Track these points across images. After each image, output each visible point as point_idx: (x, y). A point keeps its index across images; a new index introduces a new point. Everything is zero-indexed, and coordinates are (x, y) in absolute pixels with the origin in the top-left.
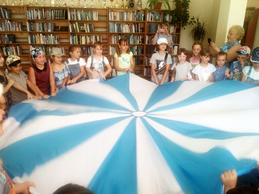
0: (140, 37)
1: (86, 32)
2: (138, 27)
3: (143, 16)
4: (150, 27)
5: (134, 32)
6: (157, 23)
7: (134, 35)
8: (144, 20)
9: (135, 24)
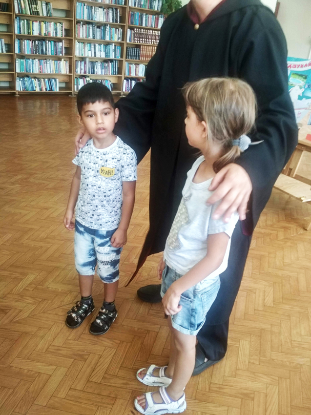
0: (119, 30)
1: (41, 15)
2: (116, 13)
4: (132, 15)
5: (111, 21)
6: (142, 11)
7: (112, 26)
8: (125, 4)
9: (113, 9)
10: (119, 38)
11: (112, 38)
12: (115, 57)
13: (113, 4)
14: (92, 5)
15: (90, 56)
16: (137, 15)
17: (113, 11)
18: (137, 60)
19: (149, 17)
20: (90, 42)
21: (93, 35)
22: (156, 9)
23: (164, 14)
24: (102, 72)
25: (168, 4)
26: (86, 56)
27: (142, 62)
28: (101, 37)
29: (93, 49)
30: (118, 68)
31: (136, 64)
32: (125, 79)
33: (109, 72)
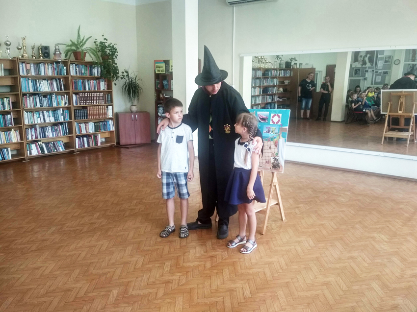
0: (64, 97)
2: (60, 83)
3: (65, 69)
4: (75, 83)
5: (56, 90)
6: (83, 79)
7: (57, 94)
8: (67, 74)
9: (56, 79)
10: (65, 103)
11: (59, 104)
12: (64, 120)
13: (56, 75)
14: (36, 79)
15: (39, 122)
16: (80, 82)
17: (56, 81)
18: (86, 119)
19: (91, 83)
20: (38, 111)
21: (40, 103)
22: (96, 75)
23: (104, 78)
24: (53, 135)
25: (106, 70)
26: (36, 122)
27: (90, 121)
28: (49, 105)
29: (41, 116)
30: (68, 129)
31: (85, 123)
32: (76, 137)
33: (60, 134)
